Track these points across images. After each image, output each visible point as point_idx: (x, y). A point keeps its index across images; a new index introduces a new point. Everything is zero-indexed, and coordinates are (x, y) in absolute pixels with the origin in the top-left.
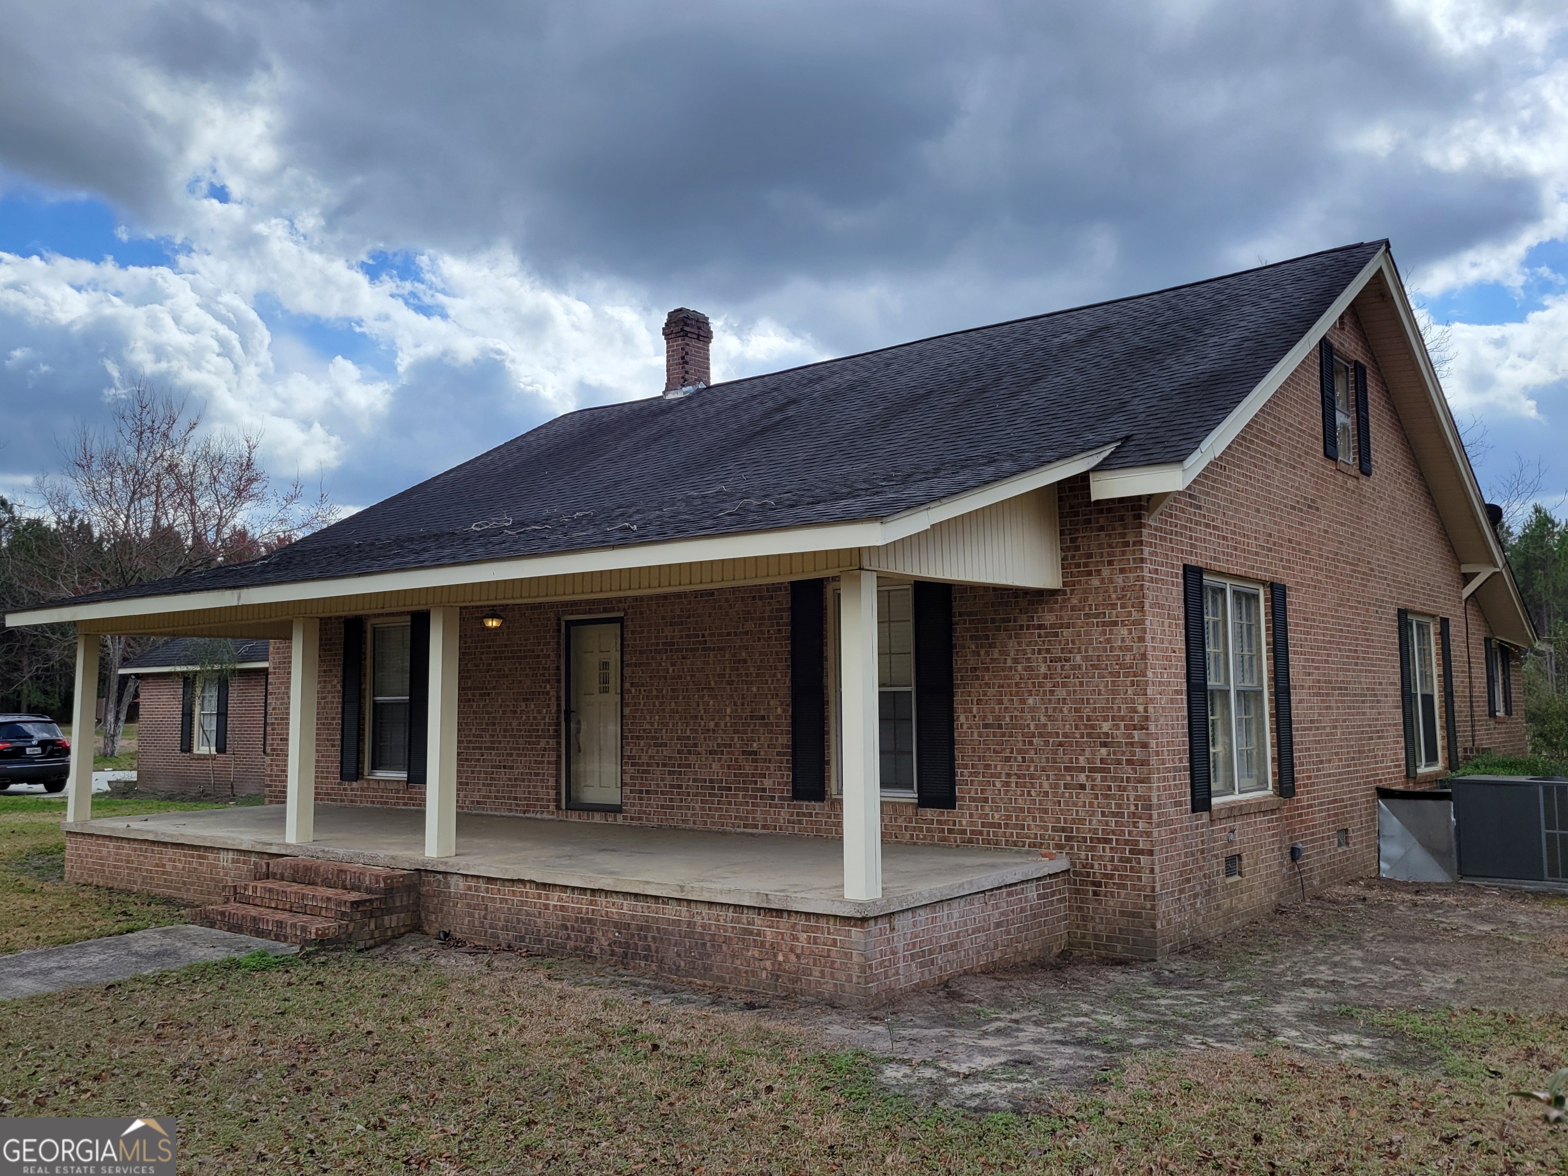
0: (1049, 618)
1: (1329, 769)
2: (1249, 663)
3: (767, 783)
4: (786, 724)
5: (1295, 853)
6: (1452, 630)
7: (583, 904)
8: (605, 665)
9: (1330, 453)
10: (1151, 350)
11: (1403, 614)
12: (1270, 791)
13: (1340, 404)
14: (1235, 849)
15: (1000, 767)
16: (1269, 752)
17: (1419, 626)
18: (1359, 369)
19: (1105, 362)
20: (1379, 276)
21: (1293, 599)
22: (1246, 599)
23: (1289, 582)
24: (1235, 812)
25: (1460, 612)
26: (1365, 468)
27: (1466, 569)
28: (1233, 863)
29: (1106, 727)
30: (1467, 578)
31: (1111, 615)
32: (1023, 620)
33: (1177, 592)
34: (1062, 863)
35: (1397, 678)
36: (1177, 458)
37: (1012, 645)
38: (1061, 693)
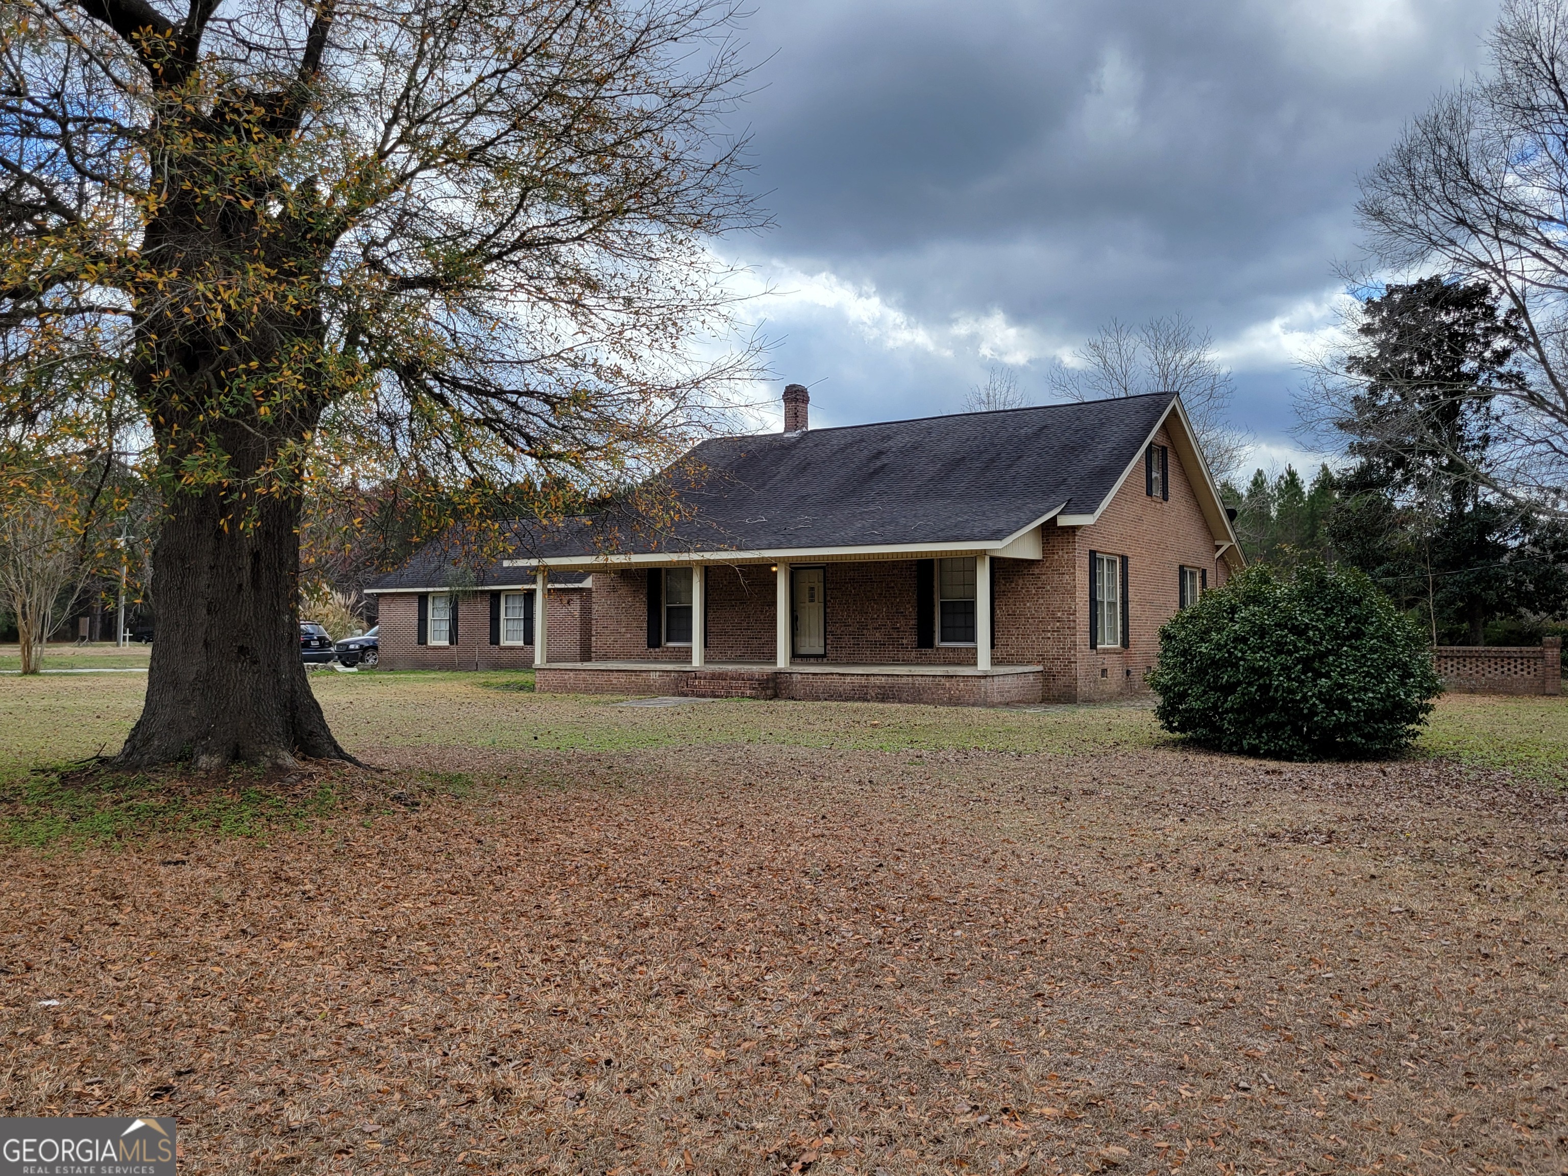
0: (1037, 571)
1: (1144, 638)
2: (1112, 591)
3: (905, 641)
4: (914, 615)
5: (1128, 672)
6: (1208, 575)
7: (863, 681)
8: (812, 589)
9: (1149, 493)
10: (1072, 448)
11: (1181, 568)
12: (1119, 646)
13: (1154, 466)
14: (1105, 667)
15: (1014, 632)
16: (1119, 629)
17: (1191, 573)
18: (1164, 449)
19: (1051, 452)
20: (1174, 407)
21: (1130, 561)
22: (1112, 563)
23: (1129, 555)
24: (1106, 652)
25: (1213, 565)
26: (1165, 498)
27: (1217, 543)
28: (1104, 672)
29: (1059, 614)
30: (1218, 548)
31: (1062, 570)
32: (1025, 572)
33: (1087, 561)
34: (1040, 668)
35: (1178, 599)
36: (1092, 512)
37: (1021, 582)
38: (1041, 601)
